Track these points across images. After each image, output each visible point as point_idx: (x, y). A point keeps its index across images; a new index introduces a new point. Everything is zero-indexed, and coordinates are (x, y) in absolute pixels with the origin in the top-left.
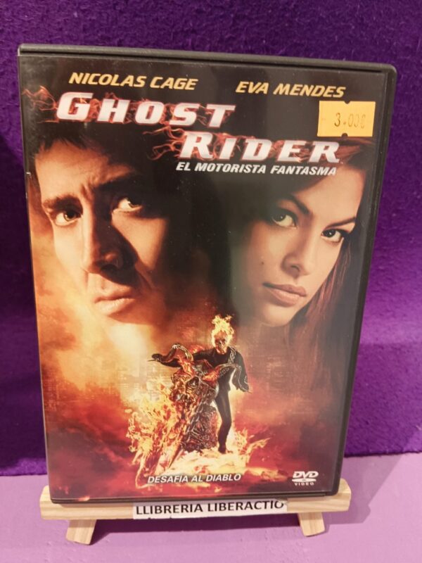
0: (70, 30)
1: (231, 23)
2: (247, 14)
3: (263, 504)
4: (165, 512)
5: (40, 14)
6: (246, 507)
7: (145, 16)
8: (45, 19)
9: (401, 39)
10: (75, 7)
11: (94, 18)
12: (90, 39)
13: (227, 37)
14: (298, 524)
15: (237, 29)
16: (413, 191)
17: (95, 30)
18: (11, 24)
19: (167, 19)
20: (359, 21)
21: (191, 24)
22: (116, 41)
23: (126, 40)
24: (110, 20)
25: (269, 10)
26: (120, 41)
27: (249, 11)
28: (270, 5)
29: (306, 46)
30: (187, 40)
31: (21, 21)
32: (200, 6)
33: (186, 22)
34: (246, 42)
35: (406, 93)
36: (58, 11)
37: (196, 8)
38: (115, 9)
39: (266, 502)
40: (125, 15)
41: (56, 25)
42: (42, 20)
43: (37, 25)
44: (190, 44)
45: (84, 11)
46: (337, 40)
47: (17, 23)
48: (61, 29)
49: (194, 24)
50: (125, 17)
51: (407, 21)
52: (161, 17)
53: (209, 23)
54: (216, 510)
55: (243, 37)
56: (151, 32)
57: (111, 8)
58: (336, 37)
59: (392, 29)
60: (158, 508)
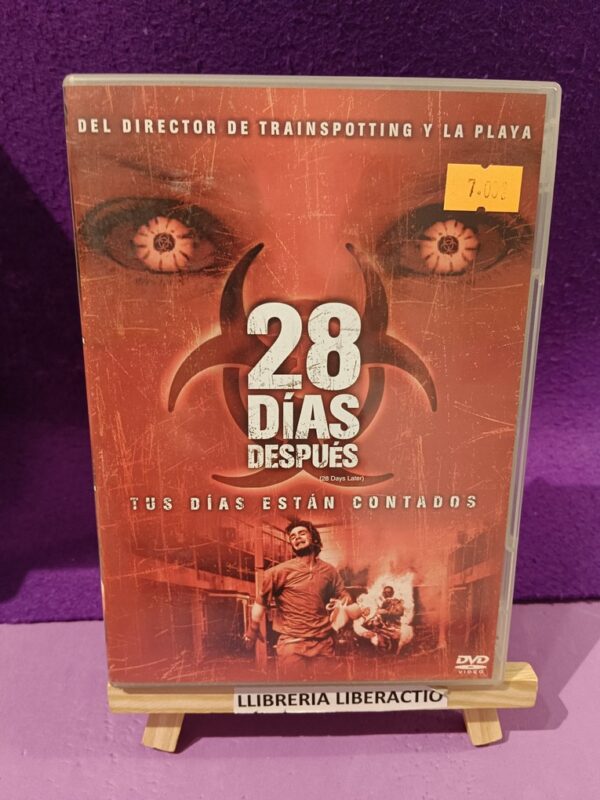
0: (139, 51)
1: (338, 35)
2: (358, 23)
3: (414, 694)
4: (277, 704)
5: (102, 32)
6: (390, 699)
7: (231, 31)
8: (108, 39)
9: (560, 48)
10: (144, 22)
11: (168, 34)
12: (164, 61)
13: (334, 52)
14: (463, 729)
15: (347, 42)
16: (591, 252)
17: (170, 51)
18: (67, 46)
19: (259, 32)
20: (504, 26)
21: (289, 39)
22: (195, 63)
23: (208, 61)
24: (188, 37)
25: (385, 16)
26: (201, 62)
27: (361, 18)
28: (388, 10)
29: (435, 61)
30: (284, 58)
31: (78, 43)
32: (299, 15)
33: (282, 35)
34: (358, 58)
35: (573, 119)
36: (124, 28)
37: (294, 17)
38: (193, 22)
39: (417, 692)
40: (206, 30)
41: (122, 45)
42: (105, 39)
43: (99, 46)
44: (288, 63)
45: (155, 27)
46: (475, 51)
47: (74, 44)
48: (127, 50)
49: (292, 38)
50: (206, 32)
51: (567, 24)
52: (251, 30)
53: (311, 36)
54: (347, 702)
55: (355, 52)
56: (239, 49)
57: (188, 21)
58: (475, 48)
59: (548, 35)
60: (268, 698)
